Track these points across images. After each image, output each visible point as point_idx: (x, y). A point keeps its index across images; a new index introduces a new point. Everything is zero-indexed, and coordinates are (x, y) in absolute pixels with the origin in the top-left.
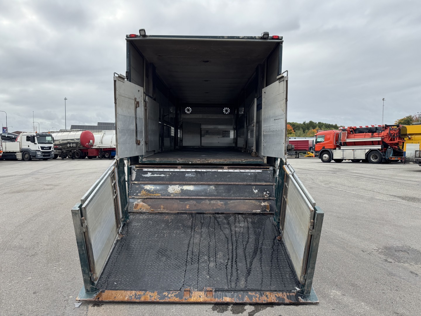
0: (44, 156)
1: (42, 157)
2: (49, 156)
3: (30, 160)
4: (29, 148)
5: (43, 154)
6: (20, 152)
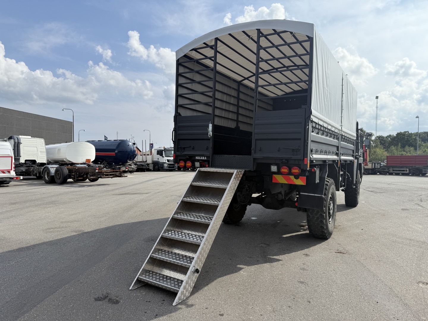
0: (169, 167)
1: (168, 168)
2: (173, 167)
3: (158, 170)
4: (158, 160)
5: (169, 166)
6: (152, 164)
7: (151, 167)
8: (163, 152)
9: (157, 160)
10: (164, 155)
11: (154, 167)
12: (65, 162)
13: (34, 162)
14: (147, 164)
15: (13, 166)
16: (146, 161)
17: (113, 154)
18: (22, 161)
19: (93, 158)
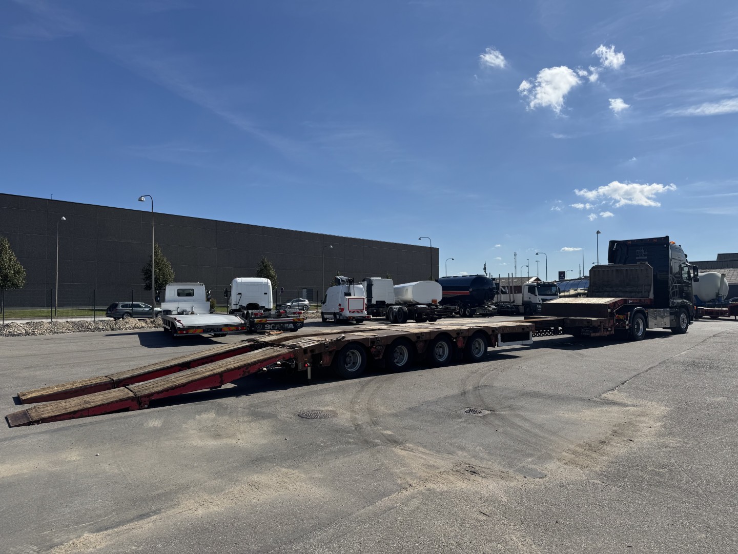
6: (522, 305)
7: (522, 309)
8: (536, 288)
9: (529, 300)
10: (537, 293)
11: (525, 309)
12: (411, 302)
13: (384, 302)
14: (514, 305)
15: (365, 306)
16: (514, 302)
17: (466, 293)
18: (374, 302)
19: (439, 298)
